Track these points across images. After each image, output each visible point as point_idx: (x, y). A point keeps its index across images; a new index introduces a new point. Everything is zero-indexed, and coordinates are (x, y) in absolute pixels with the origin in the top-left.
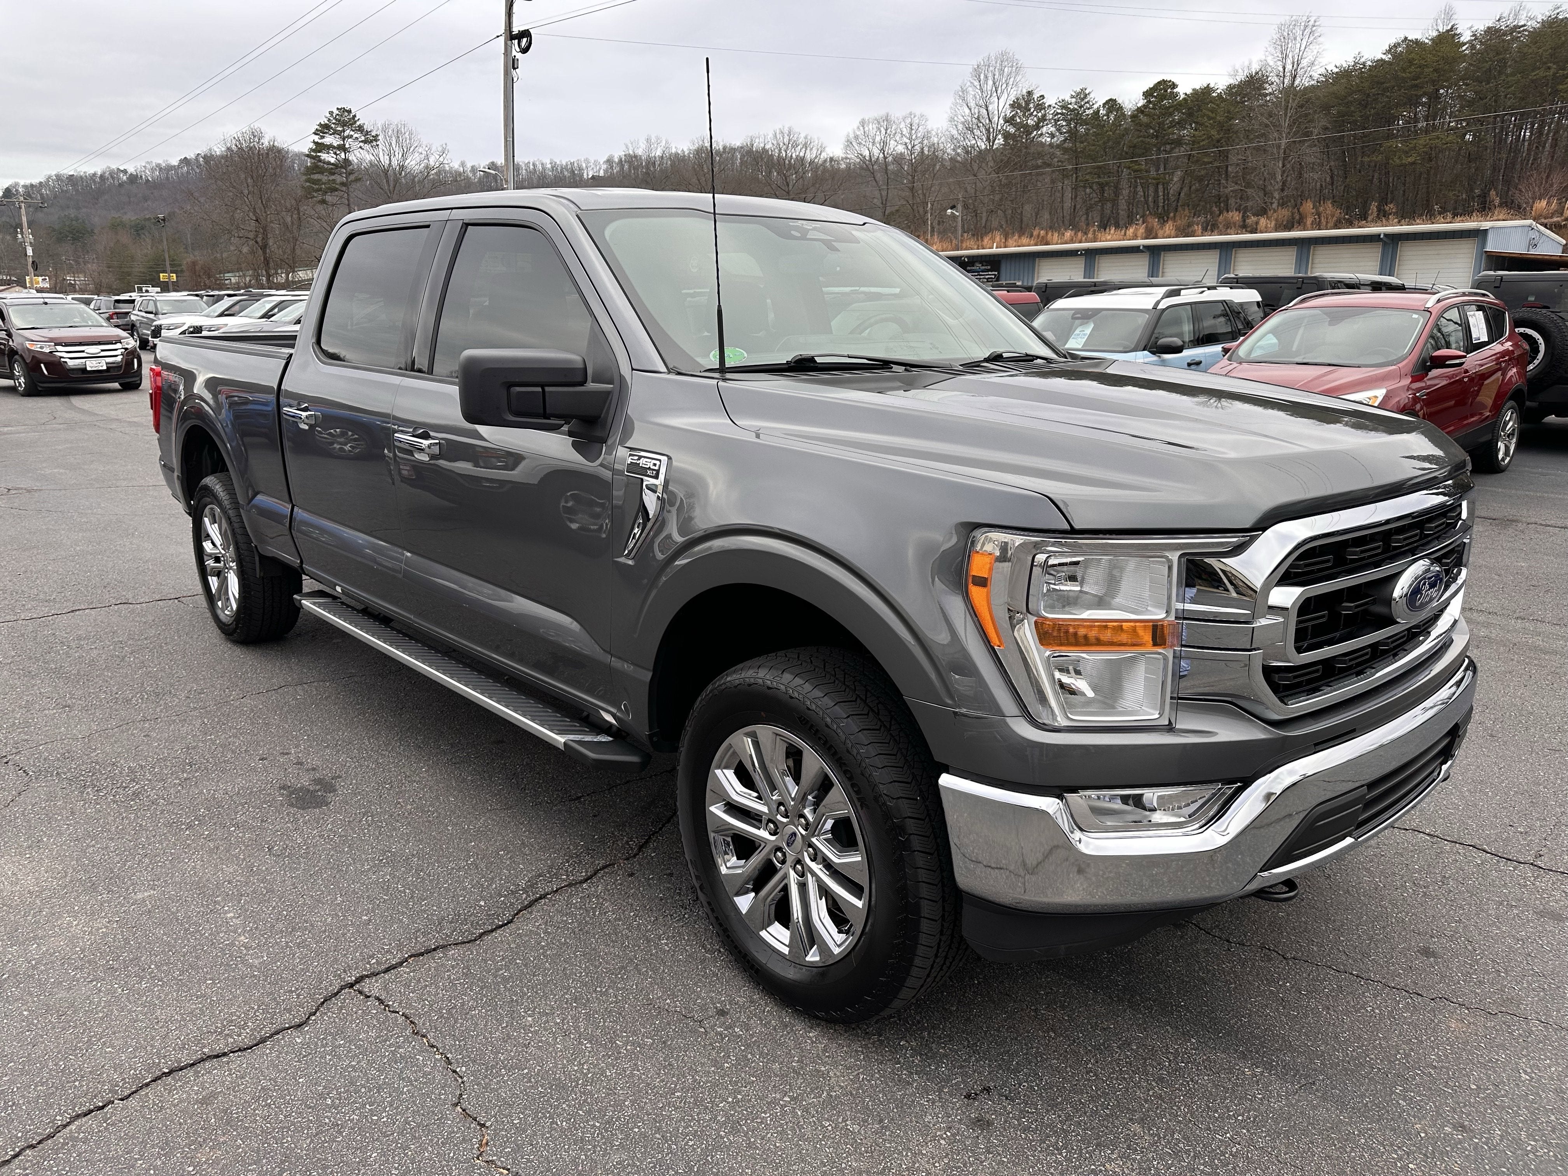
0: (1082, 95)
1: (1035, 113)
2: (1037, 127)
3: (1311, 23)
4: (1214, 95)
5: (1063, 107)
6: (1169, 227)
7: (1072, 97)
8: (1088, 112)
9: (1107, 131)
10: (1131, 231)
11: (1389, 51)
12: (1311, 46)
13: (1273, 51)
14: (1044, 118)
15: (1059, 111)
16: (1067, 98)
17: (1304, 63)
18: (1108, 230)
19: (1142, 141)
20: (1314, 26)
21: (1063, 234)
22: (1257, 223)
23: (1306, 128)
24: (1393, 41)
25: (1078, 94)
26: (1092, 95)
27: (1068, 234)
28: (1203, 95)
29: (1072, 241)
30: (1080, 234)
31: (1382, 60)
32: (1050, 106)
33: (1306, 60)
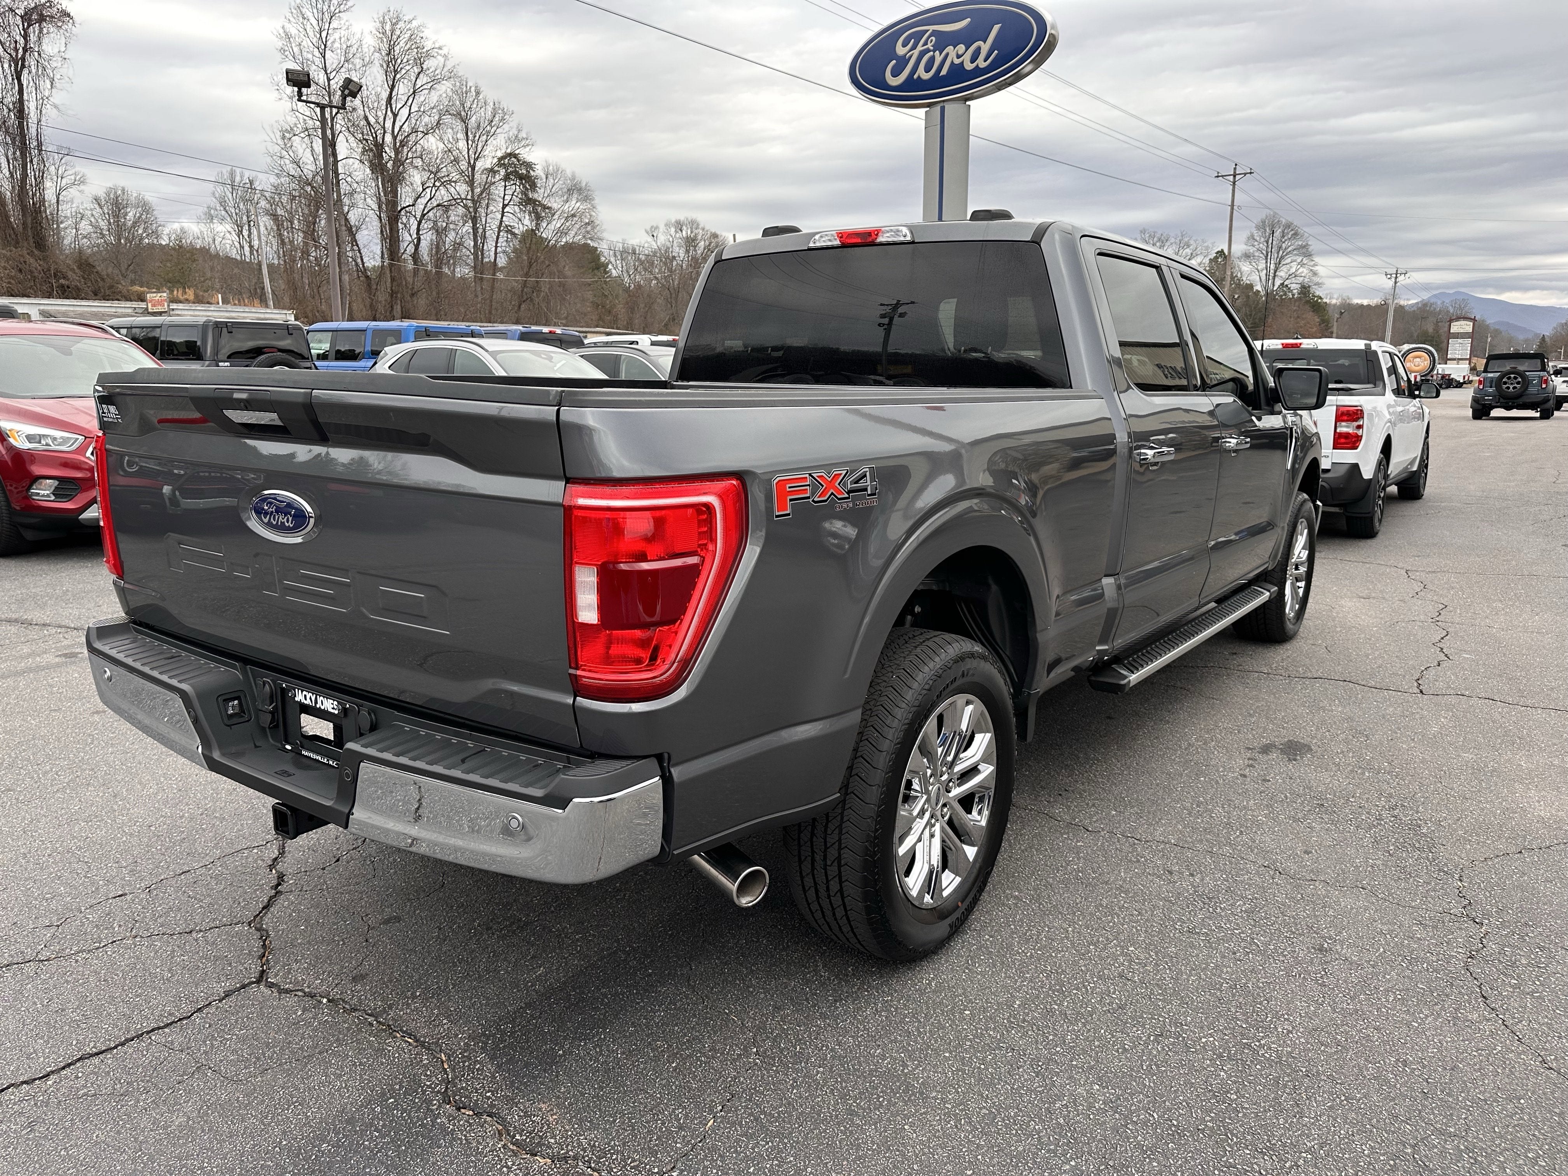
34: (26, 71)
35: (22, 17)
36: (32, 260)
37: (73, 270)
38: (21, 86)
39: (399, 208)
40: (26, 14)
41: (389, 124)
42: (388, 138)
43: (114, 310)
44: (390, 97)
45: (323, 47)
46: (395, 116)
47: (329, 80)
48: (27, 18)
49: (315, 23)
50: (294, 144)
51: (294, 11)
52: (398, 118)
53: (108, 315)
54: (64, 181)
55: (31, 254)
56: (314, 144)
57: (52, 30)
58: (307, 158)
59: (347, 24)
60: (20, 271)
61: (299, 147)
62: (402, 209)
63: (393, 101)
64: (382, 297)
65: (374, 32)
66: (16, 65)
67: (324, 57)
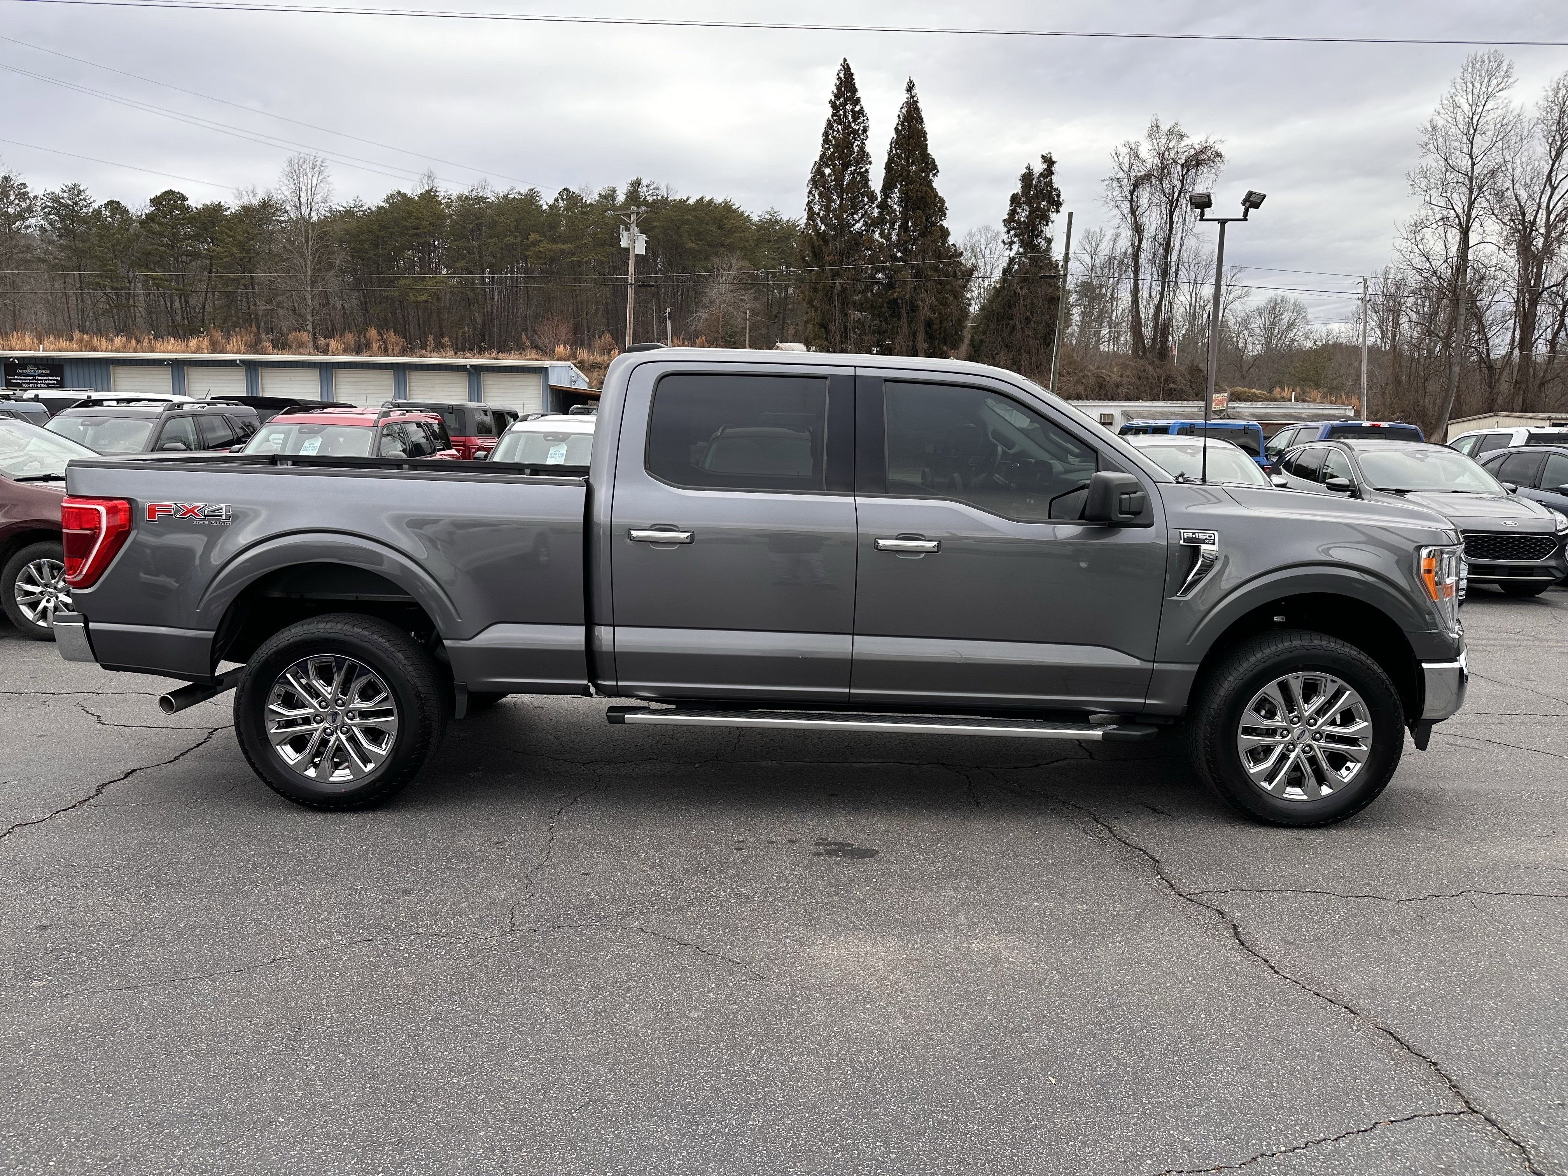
0: (75, 191)
1: (17, 202)
2: (20, 216)
3: (318, 163)
4: (227, 213)
5: (53, 201)
6: (235, 342)
7: (63, 191)
8: (85, 210)
9: (114, 234)
10: (193, 343)
11: (387, 201)
12: (322, 185)
13: (286, 182)
14: (29, 209)
15: (49, 204)
16: (57, 191)
17: (318, 198)
18: (165, 341)
19: (157, 249)
20: (322, 166)
21: (112, 341)
22: (328, 345)
23: (329, 258)
24: (389, 193)
25: (71, 190)
26: (88, 193)
27: (119, 341)
28: (214, 212)
29: (124, 349)
30: (134, 342)
31: (382, 207)
32: (36, 197)
33: (319, 196)
34: (1178, 210)
35: (1182, 166)
36: (1151, 369)
37: (1183, 376)
38: (1172, 222)
39: (1541, 290)
40: (1186, 161)
41: (1545, 199)
42: (1542, 215)
43: (1182, 409)
44: (1551, 171)
45: (1472, 132)
46: (1554, 189)
47: (1473, 164)
48: (1186, 165)
49: (1466, 107)
50: (1426, 236)
51: (1445, 102)
52: (1557, 191)
53: (1175, 414)
54: (1232, 296)
55: (1152, 363)
56: (1449, 235)
57: (1205, 170)
58: (1439, 248)
59: (1506, 101)
60: (1139, 378)
61: (1430, 238)
62: (1545, 289)
63: (1554, 174)
64: (1504, 386)
65: (1541, 102)
66: (1171, 206)
67: (1472, 143)
